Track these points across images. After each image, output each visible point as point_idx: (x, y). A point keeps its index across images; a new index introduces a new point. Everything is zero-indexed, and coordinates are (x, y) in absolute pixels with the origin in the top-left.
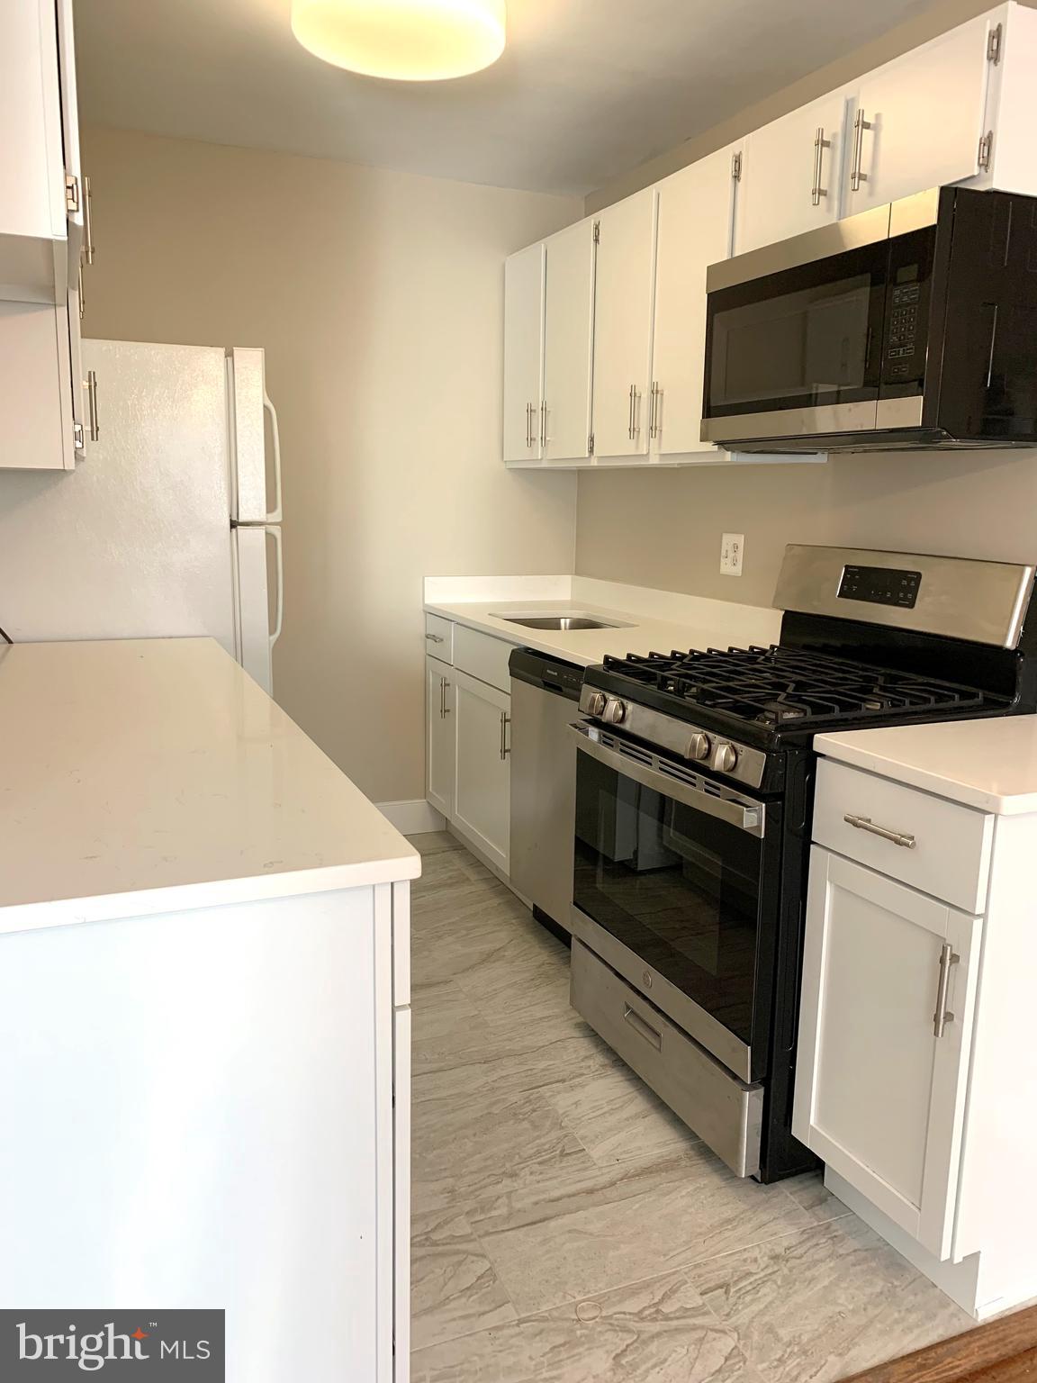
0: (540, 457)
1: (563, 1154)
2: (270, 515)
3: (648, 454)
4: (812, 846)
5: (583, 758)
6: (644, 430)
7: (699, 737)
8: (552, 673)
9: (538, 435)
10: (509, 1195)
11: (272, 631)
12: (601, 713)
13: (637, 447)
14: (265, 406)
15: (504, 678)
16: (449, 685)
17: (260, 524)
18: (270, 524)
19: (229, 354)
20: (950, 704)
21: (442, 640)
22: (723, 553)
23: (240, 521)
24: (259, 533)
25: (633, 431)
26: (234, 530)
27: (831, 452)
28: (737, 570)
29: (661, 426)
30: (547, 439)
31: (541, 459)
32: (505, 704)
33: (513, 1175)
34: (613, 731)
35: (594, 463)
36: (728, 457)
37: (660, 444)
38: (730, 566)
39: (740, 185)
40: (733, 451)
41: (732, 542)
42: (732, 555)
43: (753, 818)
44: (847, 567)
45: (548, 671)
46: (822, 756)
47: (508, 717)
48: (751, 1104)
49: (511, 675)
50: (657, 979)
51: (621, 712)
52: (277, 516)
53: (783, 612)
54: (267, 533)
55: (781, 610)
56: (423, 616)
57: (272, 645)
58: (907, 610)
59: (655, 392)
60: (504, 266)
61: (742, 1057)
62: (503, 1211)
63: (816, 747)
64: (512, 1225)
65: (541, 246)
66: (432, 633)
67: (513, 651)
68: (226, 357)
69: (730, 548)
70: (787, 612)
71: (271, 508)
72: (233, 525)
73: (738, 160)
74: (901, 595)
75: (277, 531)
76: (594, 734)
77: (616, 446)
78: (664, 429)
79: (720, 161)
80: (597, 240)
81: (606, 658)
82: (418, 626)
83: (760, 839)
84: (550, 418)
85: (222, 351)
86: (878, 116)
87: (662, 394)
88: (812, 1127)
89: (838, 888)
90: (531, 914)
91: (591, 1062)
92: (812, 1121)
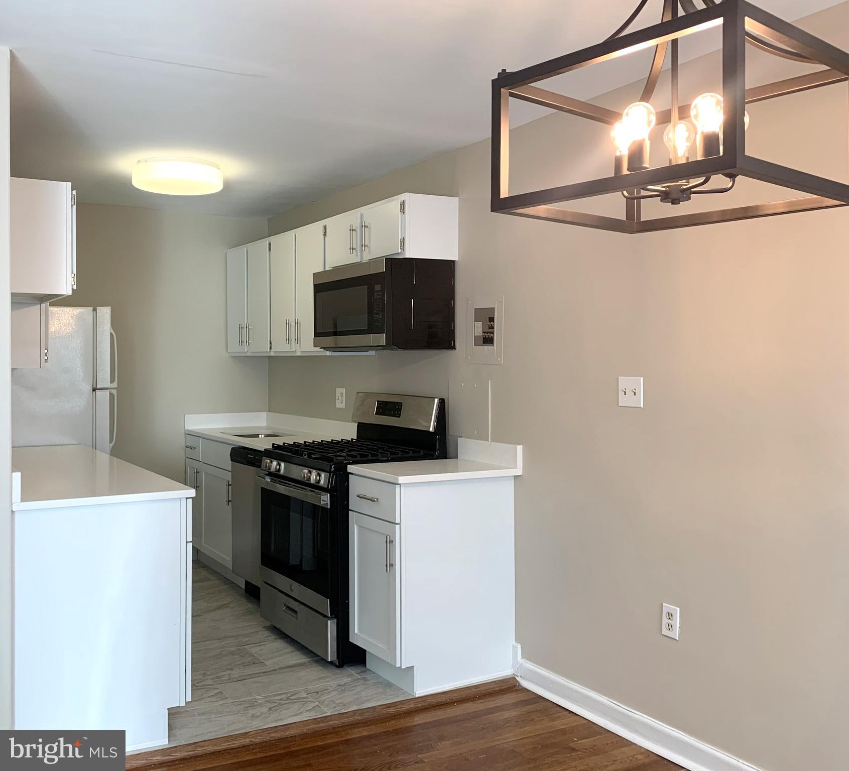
0: (246, 351)
1: (253, 663)
2: (111, 384)
3: (296, 351)
4: (350, 512)
5: (264, 490)
6: (293, 340)
7: (306, 471)
8: (251, 456)
9: (244, 339)
10: (229, 674)
11: (111, 442)
12: (270, 469)
13: (291, 348)
14: (111, 334)
15: (228, 463)
16: (199, 472)
17: (107, 389)
18: (111, 389)
19: (95, 310)
20: (409, 455)
21: (195, 448)
22: (337, 398)
23: (97, 387)
24: (107, 392)
25: (288, 340)
26: (94, 392)
27: (376, 350)
28: (343, 406)
29: (300, 338)
30: (250, 342)
31: (247, 352)
32: (228, 476)
33: (232, 669)
34: (276, 476)
35: (272, 354)
36: (328, 353)
37: (300, 347)
38: (340, 404)
39: (326, 238)
40: (329, 351)
41: (340, 391)
42: (341, 398)
43: (325, 499)
44: (378, 401)
45: (249, 456)
46: (352, 474)
47: (230, 483)
48: (331, 627)
49: (231, 460)
50: (296, 586)
51: (278, 467)
52: (115, 385)
53: (357, 424)
54: (110, 393)
55: (356, 422)
56: (183, 436)
57: (111, 448)
58: (398, 418)
59: (297, 323)
60: (226, 254)
61: (325, 605)
62: (227, 678)
63: (349, 470)
64: (231, 681)
65: (244, 248)
66: (189, 445)
67: (232, 448)
68: (93, 311)
69: (340, 395)
70: (359, 423)
71: (112, 381)
72: (94, 390)
73: (325, 228)
74: (396, 412)
75: (114, 392)
76: (268, 479)
77: (281, 347)
78: (302, 339)
79: (317, 226)
80: (270, 250)
81: (273, 444)
82: (181, 442)
83: (328, 509)
84: (251, 332)
85: (91, 309)
86: (370, 223)
87: (300, 324)
88: (356, 634)
89: (360, 527)
90: (244, 591)
91: (269, 638)
92: (356, 632)
